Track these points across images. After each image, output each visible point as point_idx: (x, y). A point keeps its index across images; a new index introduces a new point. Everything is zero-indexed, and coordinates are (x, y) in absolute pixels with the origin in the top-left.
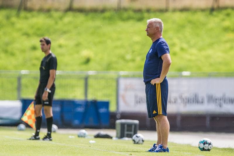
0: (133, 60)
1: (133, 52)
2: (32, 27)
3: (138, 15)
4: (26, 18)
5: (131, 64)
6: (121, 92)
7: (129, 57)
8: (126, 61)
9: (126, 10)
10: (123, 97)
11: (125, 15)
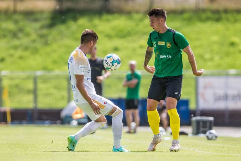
0: (212, 59)
1: (212, 51)
2: (113, 29)
3: (216, 16)
4: (108, 21)
5: (209, 64)
6: (201, 90)
7: (207, 56)
8: (205, 60)
9: (204, 11)
10: (203, 95)
11: (204, 16)
